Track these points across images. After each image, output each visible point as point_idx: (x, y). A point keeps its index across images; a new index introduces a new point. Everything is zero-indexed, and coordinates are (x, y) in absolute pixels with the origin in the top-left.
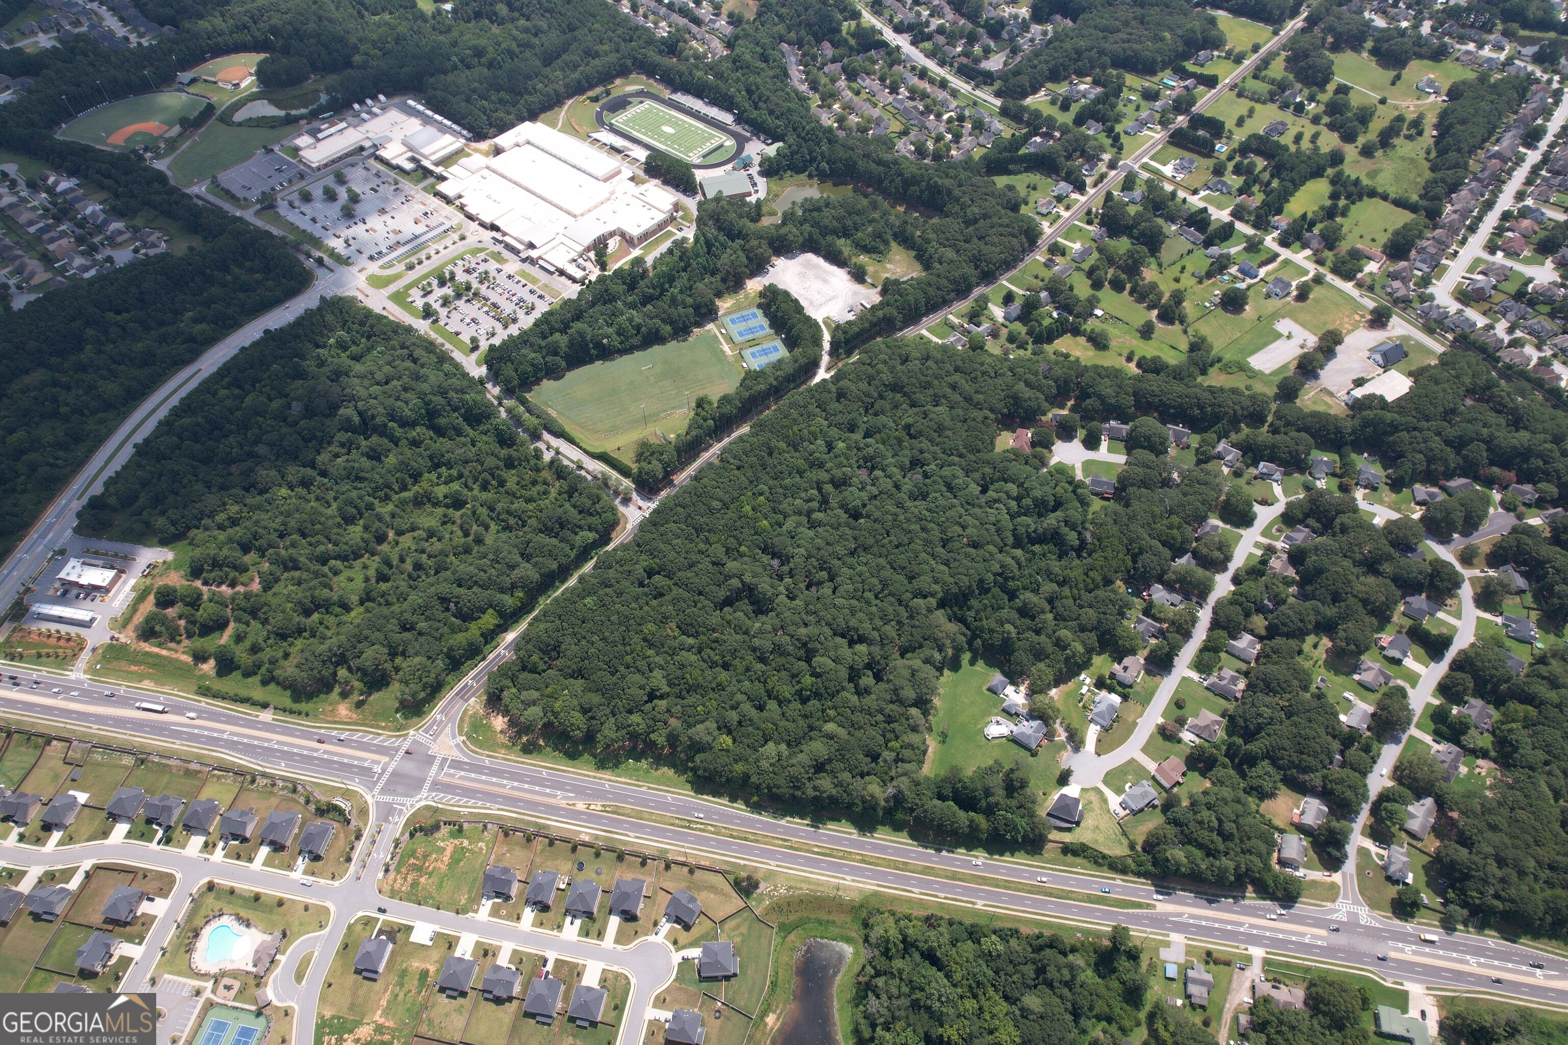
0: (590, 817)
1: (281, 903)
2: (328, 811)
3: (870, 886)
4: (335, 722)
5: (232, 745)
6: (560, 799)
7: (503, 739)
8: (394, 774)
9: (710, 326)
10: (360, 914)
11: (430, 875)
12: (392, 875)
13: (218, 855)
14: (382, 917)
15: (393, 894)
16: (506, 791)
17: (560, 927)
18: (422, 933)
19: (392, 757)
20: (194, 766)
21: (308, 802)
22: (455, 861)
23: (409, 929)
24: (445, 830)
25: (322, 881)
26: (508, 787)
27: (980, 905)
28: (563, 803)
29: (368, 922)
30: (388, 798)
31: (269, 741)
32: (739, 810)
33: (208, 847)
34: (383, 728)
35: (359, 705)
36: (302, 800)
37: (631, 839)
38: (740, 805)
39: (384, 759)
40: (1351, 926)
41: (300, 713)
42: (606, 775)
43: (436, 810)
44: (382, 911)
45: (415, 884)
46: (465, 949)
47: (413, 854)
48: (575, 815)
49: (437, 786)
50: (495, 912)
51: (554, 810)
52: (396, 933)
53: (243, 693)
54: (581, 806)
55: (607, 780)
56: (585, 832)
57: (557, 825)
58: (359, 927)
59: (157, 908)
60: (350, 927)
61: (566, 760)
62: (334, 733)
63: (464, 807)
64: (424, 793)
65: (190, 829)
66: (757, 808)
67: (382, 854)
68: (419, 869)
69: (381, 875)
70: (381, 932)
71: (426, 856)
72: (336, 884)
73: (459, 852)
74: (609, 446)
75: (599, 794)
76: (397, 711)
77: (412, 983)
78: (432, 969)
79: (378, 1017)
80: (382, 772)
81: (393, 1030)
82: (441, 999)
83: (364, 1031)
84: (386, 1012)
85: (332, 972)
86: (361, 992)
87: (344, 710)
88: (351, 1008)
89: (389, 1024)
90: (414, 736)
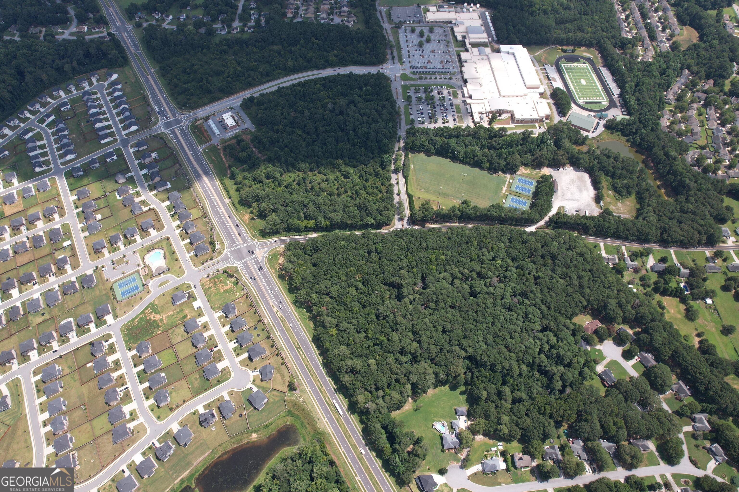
0: (274, 316)
1: (177, 260)
2: (212, 244)
3: (329, 430)
4: (241, 219)
5: (211, 202)
6: (272, 302)
7: (277, 267)
8: (239, 249)
9: (508, 176)
10: (190, 282)
11: (217, 289)
12: (208, 279)
13: (178, 232)
14: (193, 289)
15: (202, 285)
16: (261, 284)
17: (231, 341)
18: (196, 304)
19: (244, 243)
20: (197, 200)
22: (226, 292)
23: (196, 299)
24: (233, 279)
25: (191, 263)
26: (263, 283)
27: (358, 478)
28: (271, 304)
29: (189, 287)
30: (230, 255)
31: (220, 209)
32: (319, 360)
33: (178, 226)
34: (251, 232)
35: (252, 219)
36: (210, 235)
37: (277, 335)
38: (321, 358)
39: (241, 242)
41: (236, 208)
42: (293, 307)
43: (237, 271)
44: (195, 287)
45: (210, 288)
46: (202, 320)
47: (219, 278)
48: (271, 310)
49: (245, 264)
50: (220, 318)
51: (267, 303)
52: (192, 297)
53: (229, 189)
54: (275, 310)
55: (292, 309)
56: (268, 319)
57: (263, 309)
58: (186, 286)
59: (153, 232)
60: (184, 284)
61: (287, 291)
62: (238, 222)
63: (245, 278)
64: (240, 263)
65: (179, 218)
66: (325, 365)
67: (211, 271)
68: (215, 284)
69: (206, 276)
70: (188, 293)
71: (221, 282)
72: (193, 268)
73: (231, 290)
75: (284, 311)
76: (259, 230)
77: (181, 316)
78: (189, 317)
79: (164, 316)
80: (237, 246)
81: (164, 324)
82: (182, 328)
83: (158, 317)
84: (167, 317)
85: (168, 292)
86: (168, 305)
87: (247, 217)
88: (162, 307)
89: (165, 321)
90: (256, 242)
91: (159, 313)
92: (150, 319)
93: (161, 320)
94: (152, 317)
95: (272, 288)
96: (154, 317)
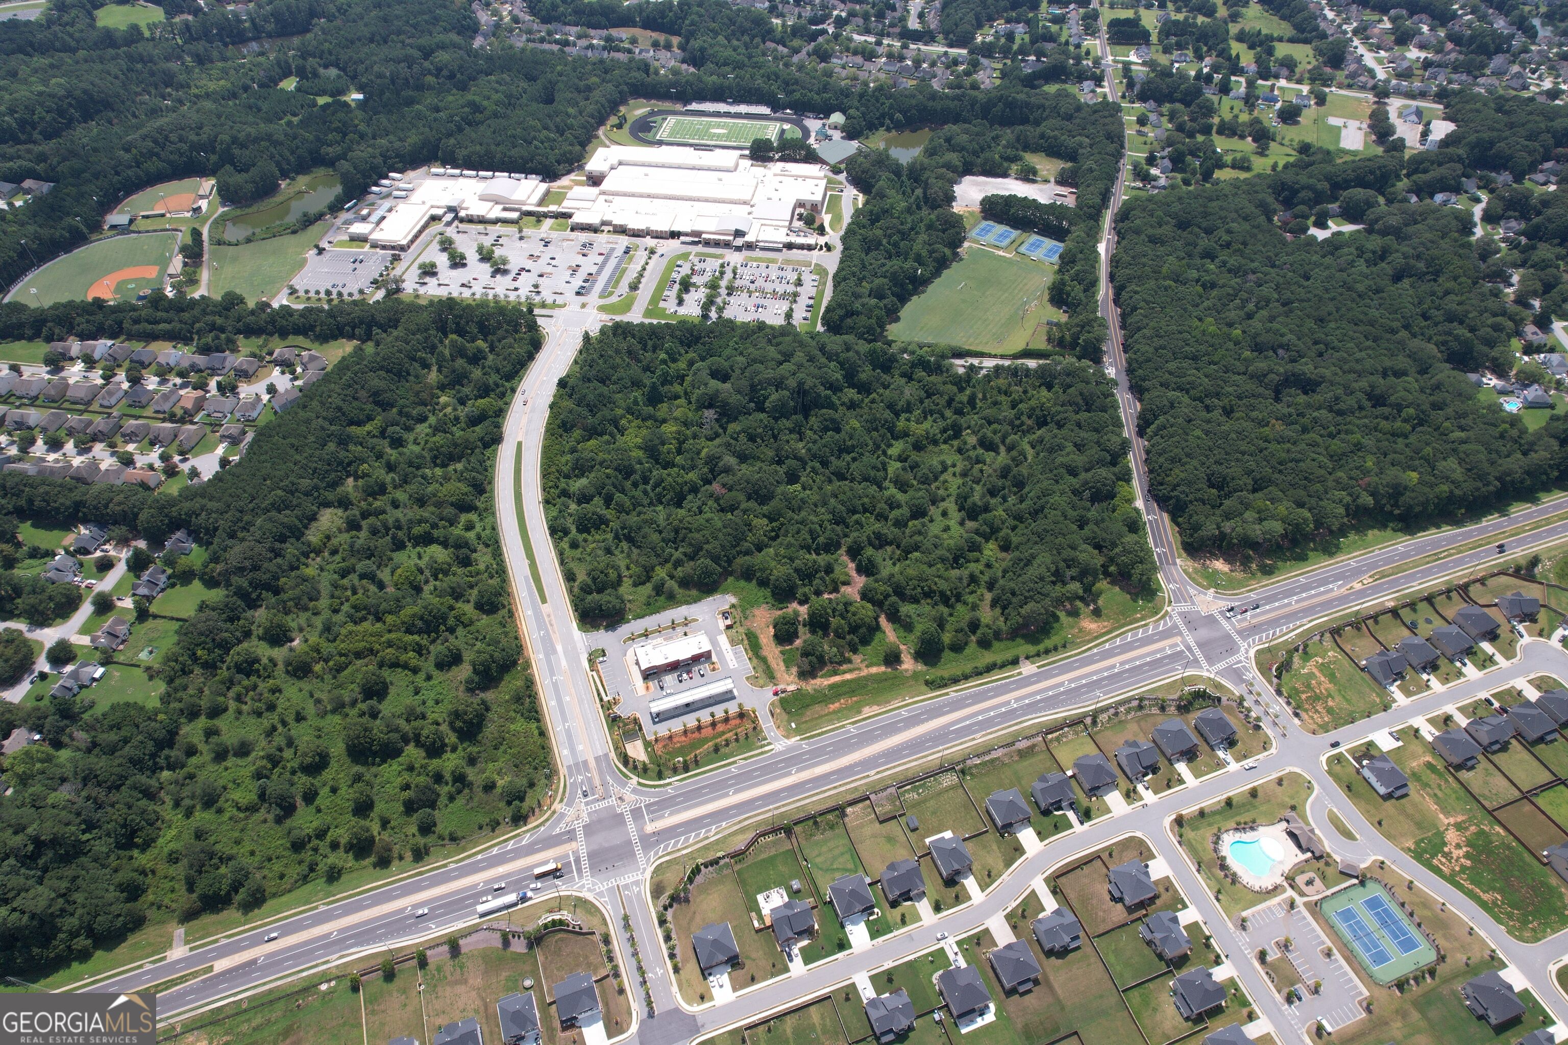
0: (1375, 589)
1: (1254, 793)
2: (1190, 703)
4: (1096, 638)
5: (1033, 707)
6: (1337, 589)
7: (1239, 575)
8: (1200, 645)
9: (966, 244)
10: (1324, 759)
11: (1330, 695)
12: (1304, 715)
13: (1148, 796)
14: (1341, 749)
15: (1325, 728)
16: (1297, 606)
17: (1460, 674)
18: (1385, 742)
19: (1180, 633)
20: (1023, 745)
21: (1163, 709)
22: (1332, 677)
23: (1371, 744)
24: (1296, 660)
25: (1260, 756)
26: (1294, 602)
28: (1343, 592)
29: (1339, 759)
30: (1221, 665)
31: (1062, 684)
32: (1448, 532)
33: (1130, 795)
34: (1142, 619)
35: (1097, 613)
36: (1155, 710)
37: (1418, 586)
38: (1445, 528)
39: (1178, 640)
41: (1056, 649)
42: (1340, 557)
43: (1269, 650)
44: (1335, 745)
45: (1330, 711)
46: (1429, 732)
47: (1297, 692)
48: (1361, 594)
49: (1243, 633)
50: (1408, 693)
51: (1343, 599)
52: (1368, 752)
54: (1358, 586)
55: (1348, 560)
56: (1388, 600)
57: (1369, 604)
58: (1337, 768)
59: (1158, 869)
60: (1329, 772)
61: (1301, 564)
62: (1107, 646)
63: (1288, 634)
64: (1243, 645)
65: (1095, 791)
66: (1457, 522)
67: (1279, 706)
68: (1316, 698)
69: (1296, 721)
70: (1358, 760)
71: (1308, 686)
72: (1273, 750)
73: (1322, 667)
74: (1018, 345)
75: (1356, 573)
76: (1135, 601)
77: (1432, 778)
78: (1429, 758)
79: (1444, 820)
80: (1189, 649)
81: (1470, 820)
82: (1464, 775)
83: (1452, 836)
84: (1446, 812)
85: (1367, 813)
86: (1410, 810)
87: (1089, 625)
88: (1419, 825)
89: (1460, 819)
90: (1174, 610)
91: (1440, 835)
92: (1467, 856)
93: (1458, 827)
94: (1461, 852)
95: (1305, 588)
96: (1458, 846)
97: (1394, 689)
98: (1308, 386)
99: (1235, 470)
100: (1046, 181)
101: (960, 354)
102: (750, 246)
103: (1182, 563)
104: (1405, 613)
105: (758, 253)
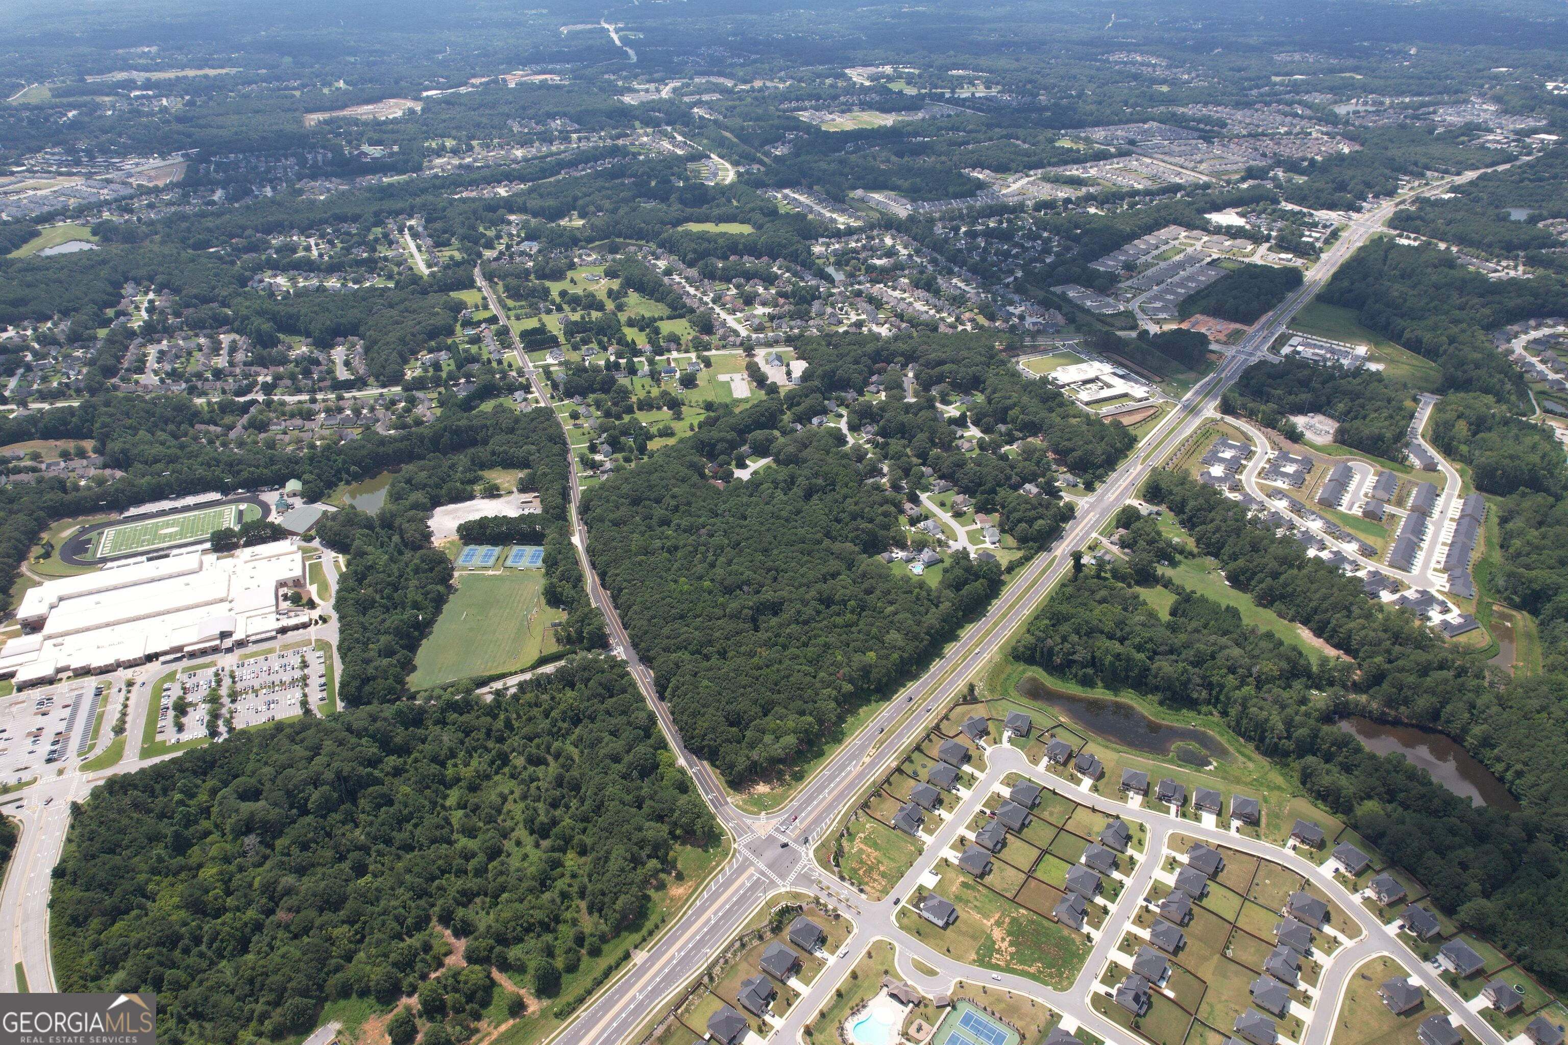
0: (880, 757)
1: (854, 976)
2: (780, 922)
3: (995, 648)
4: (687, 900)
5: (655, 992)
6: (854, 769)
7: (779, 790)
8: (770, 866)
9: (456, 574)
10: (893, 918)
11: (879, 862)
12: (866, 888)
13: (777, 1023)
14: (903, 903)
15: (885, 892)
16: (830, 798)
17: (958, 798)
18: (929, 880)
19: (752, 864)
20: (660, 1031)
21: (761, 938)
22: (875, 846)
23: (921, 888)
24: (845, 843)
25: (848, 941)
26: (827, 796)
27: (1027, 612)
28: (859, 768)
29: (903, 913)
30: (792, 876)
31: (673, 957)
32: (912, 687)
33: (762, 1030)
34: (718, 865)
35: (680, 877)
36: (756, 942)
37: (908, 741)
38: (909, 684)
39: (752, 870)
40: (1092, 507)
41: (657, 927)
42: (847, 741)
43: (822, 845)
44: (897, 902)
45: (883, 875)
46: (954, 857)
47: (855, 871)
48: (872, 765)
49: (799, 841)
50: (930, 832)
51: (861, 776)
52: (921, 896)
54: (867, 760)
55: (852, 741)
56: (891, 762)
57: (876, 775)
58: (905, 921)
60: (901, 927)
61: (822, 759)
62: (698, 903)
63: (831, 825)
64: (803, 851)
66: (915, 677)
67: (847, 890)
68: (870, 869)
69: (863, 896)
70: (916, 906)
71: (862, 862)
72: (855, 931)
73: (866, 841)
74: (533, 655)
75: (862, 749)
76: (707, 851)
77: (969, 894)
78: (962, 879)
79: (988, 923)
80: (763, 873)
81: (1003, 914)
82: (988, 879)
83: (997, 934)
84: (986, 916)
85: (937, 947)
86: (964, 928)
87: (677, 891)
88: (974, 937)
89: (997, 916)
90: (739, 845)
91: (989, 936)
92: (1011, 944)
93: (998, 923)
94: (1006, 943)
95: (831, 778)
96: (1003, 940)
97: (921, 834)
98: (775, 608)
99: (743, 705)
100: (510, 493)
101: (483, 682)
102: (241, 644)
103: (733, 799)
104: (906, 767)
105: (252, 648)
